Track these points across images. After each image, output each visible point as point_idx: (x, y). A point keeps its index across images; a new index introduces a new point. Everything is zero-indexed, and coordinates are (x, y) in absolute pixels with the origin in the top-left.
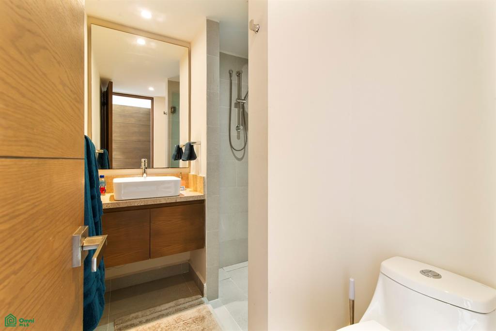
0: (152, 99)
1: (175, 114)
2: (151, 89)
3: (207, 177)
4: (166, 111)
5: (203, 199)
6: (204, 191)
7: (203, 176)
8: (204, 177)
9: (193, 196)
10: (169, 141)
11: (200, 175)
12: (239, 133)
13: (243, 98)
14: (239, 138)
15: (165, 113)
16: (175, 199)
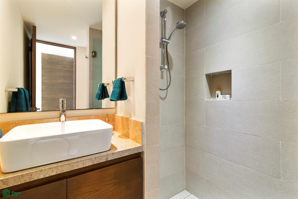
0: (75, 48)
1: (95, 58)
2: (74, 38)
3: (147, 122)
4: (88, 55)
5: (140, 151)
6: (142, 141)
7: (141, 121)
8: (142, 123)
9: (129, 150)
10: (90, 82)
11: (133, 118)
12: (162, 72)
13: (167, 38)
14: (162, 77)
15: (86, 57)
16: (106, 157)
